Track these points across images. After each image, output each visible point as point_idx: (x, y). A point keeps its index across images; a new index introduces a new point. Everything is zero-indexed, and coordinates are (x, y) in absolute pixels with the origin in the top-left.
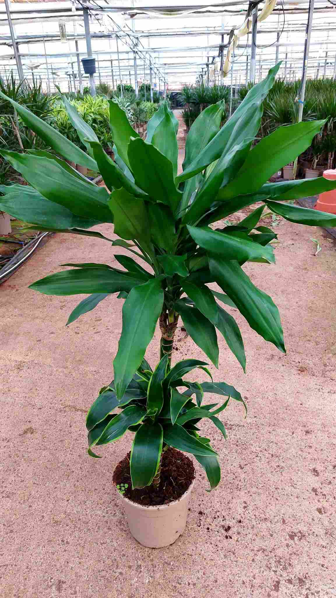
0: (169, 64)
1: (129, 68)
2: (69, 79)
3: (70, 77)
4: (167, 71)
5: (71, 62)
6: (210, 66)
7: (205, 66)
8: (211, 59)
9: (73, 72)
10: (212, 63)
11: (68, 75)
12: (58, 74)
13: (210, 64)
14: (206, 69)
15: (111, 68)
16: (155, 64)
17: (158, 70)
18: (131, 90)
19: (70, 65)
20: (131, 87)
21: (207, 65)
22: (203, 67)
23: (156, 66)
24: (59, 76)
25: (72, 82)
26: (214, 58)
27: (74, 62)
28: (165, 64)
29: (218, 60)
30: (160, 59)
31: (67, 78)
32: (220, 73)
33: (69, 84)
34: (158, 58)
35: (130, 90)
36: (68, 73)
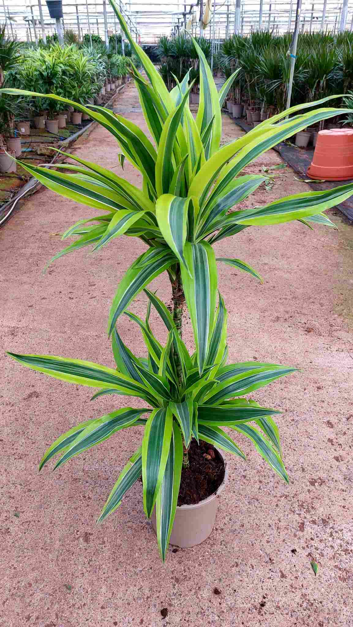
0: (141, 12)
1: (97, 15)
2: (28, 26)
3: (29, 24)
4: (139, 20)
5: (30, 5)
6: (187, 16)
7: (182, 16)
8: (188, 8)
9: (33, 17)
10: (190, 13)
11: (26, 21)
12: (15, 19)
13: (187, 14)
14: (183, 20)
15: (76, 14)
16: (126, 11)
17: (129, 18)
18: (100, 41)
19: (29, 8)
20: (99, 38)
21: (184, 15)
22: (179, 17)
23: (127, 13)
24: (16, 21)
25: (32, 30)
26: (192, 6)
27: (33, 6)
28: (137, 12)
29: (197, 9)
30: (131, 5)
31: (25, 24)
32: (199, 24)
33: (27, 32)
34: (129, 4)
35: (98, 41)
36: (27, 19)
